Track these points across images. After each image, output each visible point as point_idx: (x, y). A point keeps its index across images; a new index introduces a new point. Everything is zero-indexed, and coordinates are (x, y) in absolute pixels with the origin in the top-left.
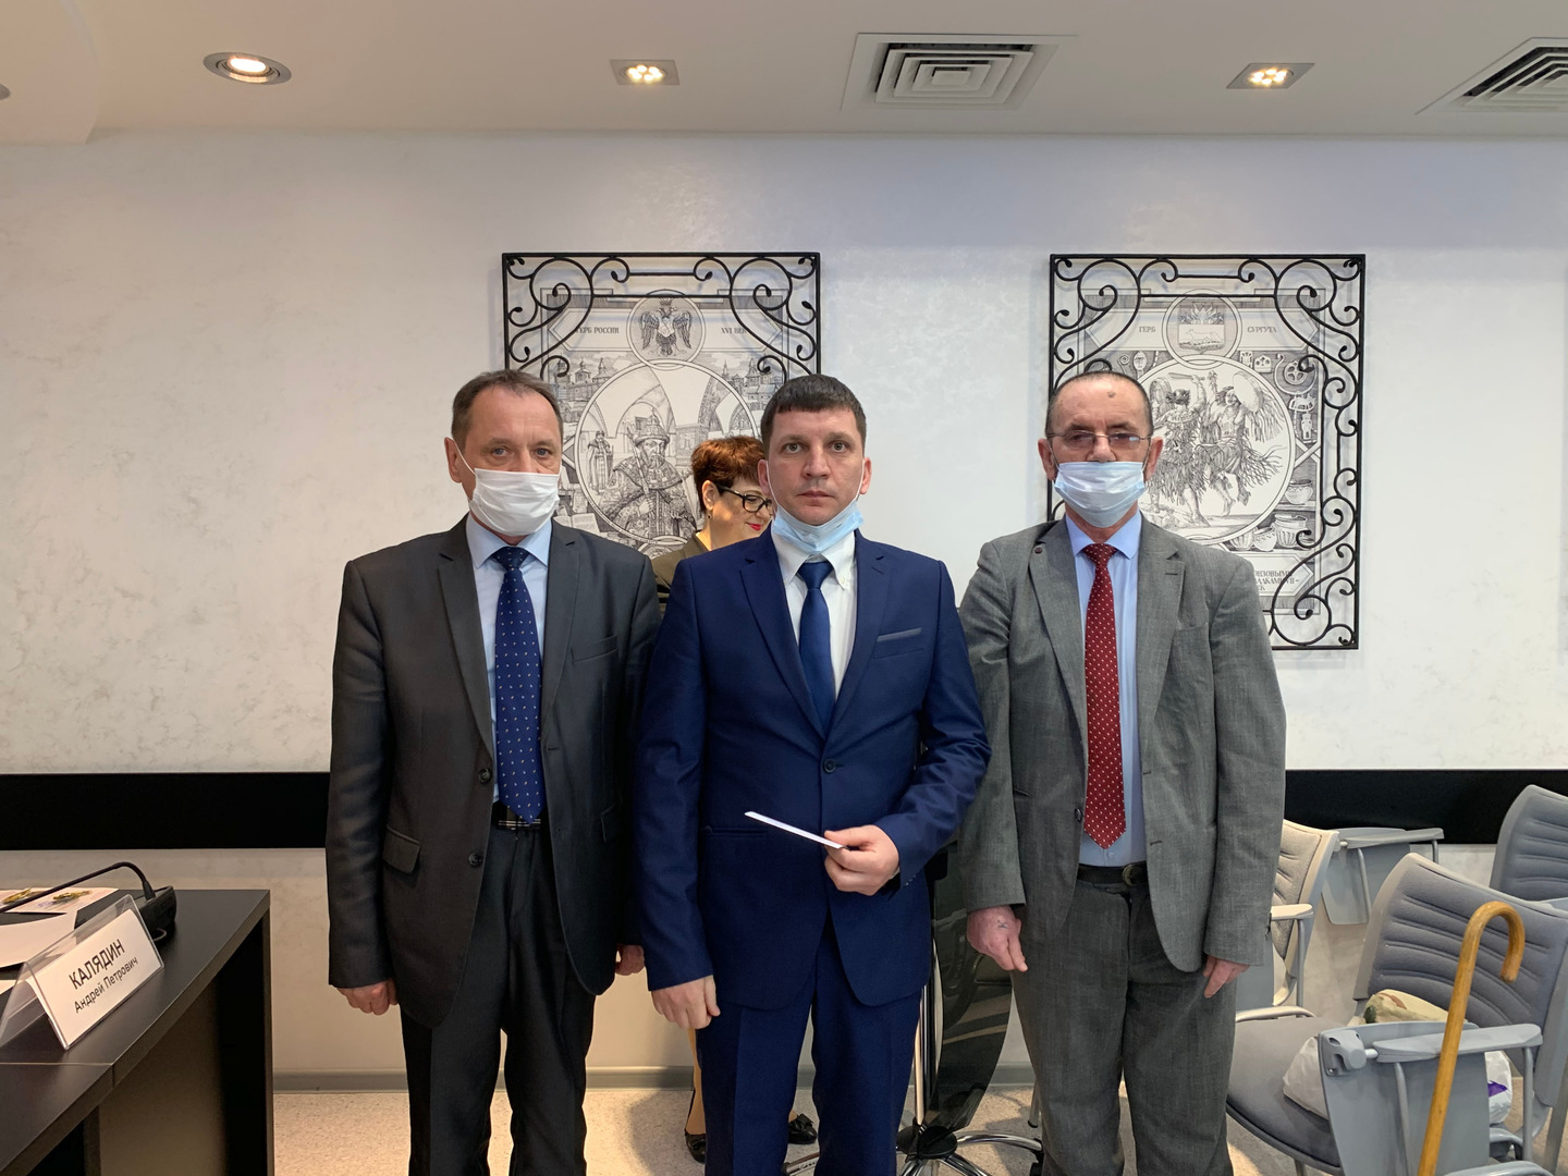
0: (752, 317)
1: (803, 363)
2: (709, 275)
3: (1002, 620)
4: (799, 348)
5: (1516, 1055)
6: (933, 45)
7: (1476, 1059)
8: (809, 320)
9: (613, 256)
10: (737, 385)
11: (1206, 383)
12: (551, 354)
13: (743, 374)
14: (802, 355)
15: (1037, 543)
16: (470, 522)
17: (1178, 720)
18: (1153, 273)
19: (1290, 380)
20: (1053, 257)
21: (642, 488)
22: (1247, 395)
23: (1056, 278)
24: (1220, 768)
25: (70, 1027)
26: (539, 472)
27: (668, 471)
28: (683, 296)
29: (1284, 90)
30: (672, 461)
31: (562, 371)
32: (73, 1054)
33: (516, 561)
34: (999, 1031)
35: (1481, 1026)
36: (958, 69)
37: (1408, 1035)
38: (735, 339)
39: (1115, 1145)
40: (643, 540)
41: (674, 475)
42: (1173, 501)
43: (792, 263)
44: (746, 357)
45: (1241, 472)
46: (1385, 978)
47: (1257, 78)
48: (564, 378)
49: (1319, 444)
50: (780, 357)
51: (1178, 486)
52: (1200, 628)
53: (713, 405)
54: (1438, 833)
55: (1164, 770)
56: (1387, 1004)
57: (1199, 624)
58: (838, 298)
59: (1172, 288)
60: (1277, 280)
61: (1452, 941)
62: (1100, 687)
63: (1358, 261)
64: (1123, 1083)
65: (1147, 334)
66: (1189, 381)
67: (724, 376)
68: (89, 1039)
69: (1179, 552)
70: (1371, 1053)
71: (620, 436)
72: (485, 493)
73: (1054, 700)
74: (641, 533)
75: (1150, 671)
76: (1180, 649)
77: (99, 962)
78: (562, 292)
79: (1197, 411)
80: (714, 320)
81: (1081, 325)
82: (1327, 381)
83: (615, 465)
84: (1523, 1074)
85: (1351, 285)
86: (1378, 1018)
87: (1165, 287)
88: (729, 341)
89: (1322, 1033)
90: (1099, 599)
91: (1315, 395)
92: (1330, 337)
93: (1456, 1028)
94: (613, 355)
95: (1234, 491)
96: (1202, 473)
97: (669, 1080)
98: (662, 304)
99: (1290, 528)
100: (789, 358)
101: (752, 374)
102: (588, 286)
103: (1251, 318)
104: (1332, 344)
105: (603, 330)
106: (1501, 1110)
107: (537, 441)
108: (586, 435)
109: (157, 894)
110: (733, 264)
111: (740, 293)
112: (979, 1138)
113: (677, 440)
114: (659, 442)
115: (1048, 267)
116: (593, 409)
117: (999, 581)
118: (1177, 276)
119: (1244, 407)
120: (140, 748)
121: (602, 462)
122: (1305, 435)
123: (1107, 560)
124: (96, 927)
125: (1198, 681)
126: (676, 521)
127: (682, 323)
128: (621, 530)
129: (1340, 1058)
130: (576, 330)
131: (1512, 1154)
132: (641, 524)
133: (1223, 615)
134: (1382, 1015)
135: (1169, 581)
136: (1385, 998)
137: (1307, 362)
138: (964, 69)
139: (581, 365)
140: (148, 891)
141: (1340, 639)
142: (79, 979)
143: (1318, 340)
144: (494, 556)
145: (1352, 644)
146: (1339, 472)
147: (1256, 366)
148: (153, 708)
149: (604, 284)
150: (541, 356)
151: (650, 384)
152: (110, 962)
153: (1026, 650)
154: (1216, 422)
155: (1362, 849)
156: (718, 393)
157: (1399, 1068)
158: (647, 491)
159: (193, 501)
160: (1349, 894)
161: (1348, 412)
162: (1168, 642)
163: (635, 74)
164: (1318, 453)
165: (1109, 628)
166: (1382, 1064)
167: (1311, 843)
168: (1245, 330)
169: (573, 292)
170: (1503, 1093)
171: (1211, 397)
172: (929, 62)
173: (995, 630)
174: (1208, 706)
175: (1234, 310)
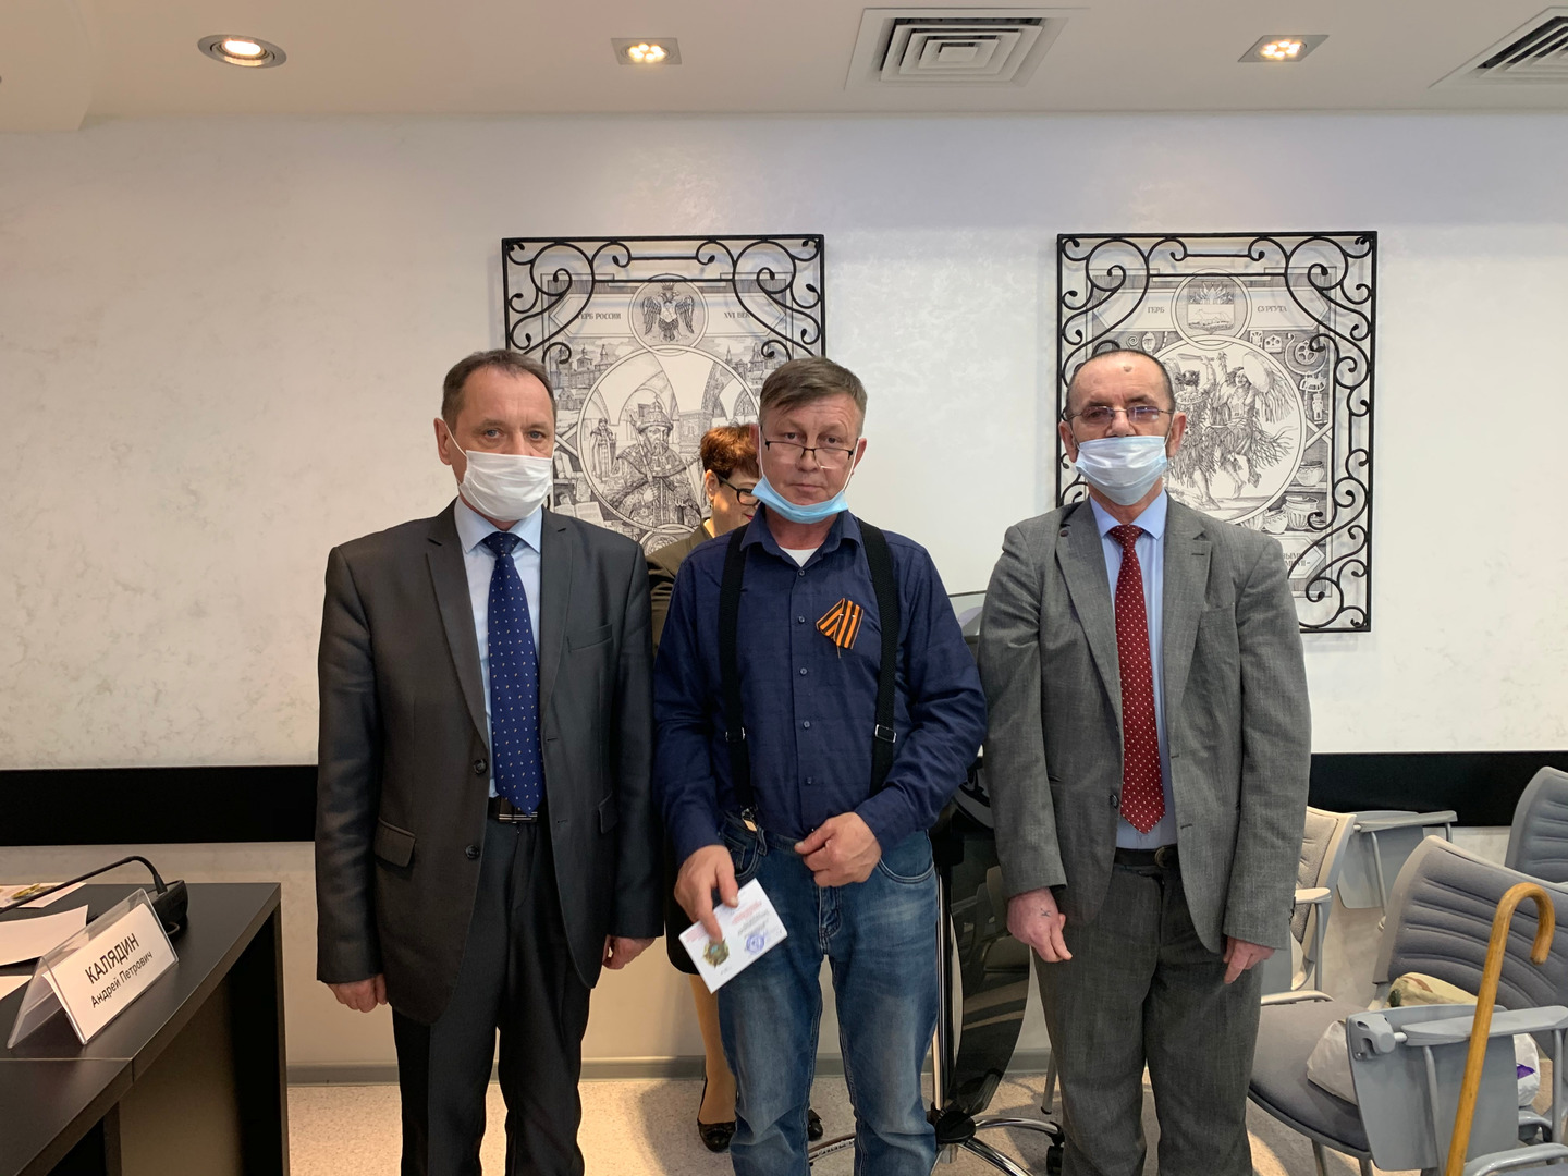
0: (756, 301)
1: (808, 347)
2: (712, 259)
3: (1031, 605)
4: (804, 332)
5: (1544, 1039)
6: (941, 19)
7: (1504, 1042)
8: (813, 303)
9: (614, 241)
10: (741, 370)
11: (1216, 364)
12: (552, 341)
13: (747, 359)
14: (807, 339)
15: (1063, 525)
16: (459, 505)
17: (1207, 702)
18: (1161, 252)
19: (1300, 359)
20: (1060, 237)
21: (646, 476)
22: (1256, 374)
23: (1064, 258)
24: (1244, 748)
25: (88, 1022)
26: (531, 455)
27: (672, 458)
28: (685, 280)
29: (1297, 63)
30: (676, 448)
31: (563, 358)
32: (89, 1049)
33: (507, 546)
34: (1015, 1018)
35: (1509, 1010)
36: (965, 45)
37: (1436, 1019)
38: (738, 322)
39: (1138, 1132)
40: (647, 528)
41: (677, 463)
42: (1183, 483)
43: (796, 246)
44: (750, 342)
45: (1251, 454)
46: (1404, 961)
47: (1269, 51)
48: (566, 365)
49: (1330, 424)
50: (784, 341)
51: (1188, 469)
52: (1226, 610)
53: (716, 391)
54: (1451, 816)
55: (1193, 753)
56: (1413, 987)
57: (1225, 605)
58: (842, 280)
59: (1181, 268)
60: (1288, 258)
61: (1477, 925)
62: (1133, 671)
63: (1369, 238)
64: (1146, 1068)
65: (1156, 314)
66: (1198, 361)
67: (728, 362)
68: (106, 1033)
69: (1206, 532)
70: (1400, 1036)
71: (623, 424)
72: (477, 475)
73: (1087, 685)
74: (646, 521)
75: (1177, 653)
76: (1207, 631)
77: (115, 956)
78: (563, 277)
79: (1207, 392)
80: (718, 304)
81: (1089, 306)
82: (1339, 360)
83: (618, 452)
84: (1552, 1057)
85: (1362, 263)
86: (1403, 1001)
87: (1174, 267)
88: (733, 326)
89: (1350, 1017)
90: (1128, 582)
91: (1326, 375)
92: (1341, 315)
93: (1486, 1011)
94: (615, 342)
95: (1244, 473)
96: (1212, 455)
97: (680, 1069)
98: (664, 288)
99: (1301, 509)
100: (793, 342)
101: (756, 359)
102: (590, 272)
103: (1261, 297)
104: (1344, 323)
105: (605, 316)
106: (1531, 1092)
107: (530, 423)
108: (589, 422)
109: (169, 888)
110: (736, 247)
111: (743, 277)
112: (994, 1122)
113: (681, 427)
114: (662, 428)
115: (1055, 248)
116: (596, 396)
117: (1027, 565)
118: (1186, 255)
119: (1254, 387)
120: (144, 742)
121: (605, 450)
122: (1316, 415)
123: (1135, 541)
124: (111, 921)
125: (1225, 663)
126: (681, 509)
127: (685, 308)
128: (625, 519)
129: (1369, 1042)
130: (577, 316)
131: (1540, 1136)
132: (645, 512)
133: (1248, 595)
134: (1407, 998)
135: (1195, 561)
136: (1411, 981)
137: (1319, 341)
138: (971, 45)
139: (583, 352)
140: (159, 885)
141: (1352, 621)
142: (95, 974)
143: (1329, 320)
144: (485, 541)
145: (1364, 626)
146: (1351, 452)
147: (1266, 346)
148: (156, 701)
149: (605, 269)
150: (542, 343)
151: (652, 370)
152: (125, 956)
153: (1057, 635)
154: (1226, 403)
155: (1375, 832)
156: (722, 379)
157: (1428, 1051)
158: (650, 479)
159: (193, 493)
160: (1363, 877)
161: (1360, 392)
162: (1194, 624)
163: (637, 53)
164: (1330, 433)
165: (1139, 611)
166: (1410, 1048)
167: (1331, 828)
168: (1255, 309)
169: (574, 278)
170: (1531, 1076)
171: (1221, 378)
172: (935, 38)
173: (1025, 616)
174: (1235, 687)
175: (1244, 289)
